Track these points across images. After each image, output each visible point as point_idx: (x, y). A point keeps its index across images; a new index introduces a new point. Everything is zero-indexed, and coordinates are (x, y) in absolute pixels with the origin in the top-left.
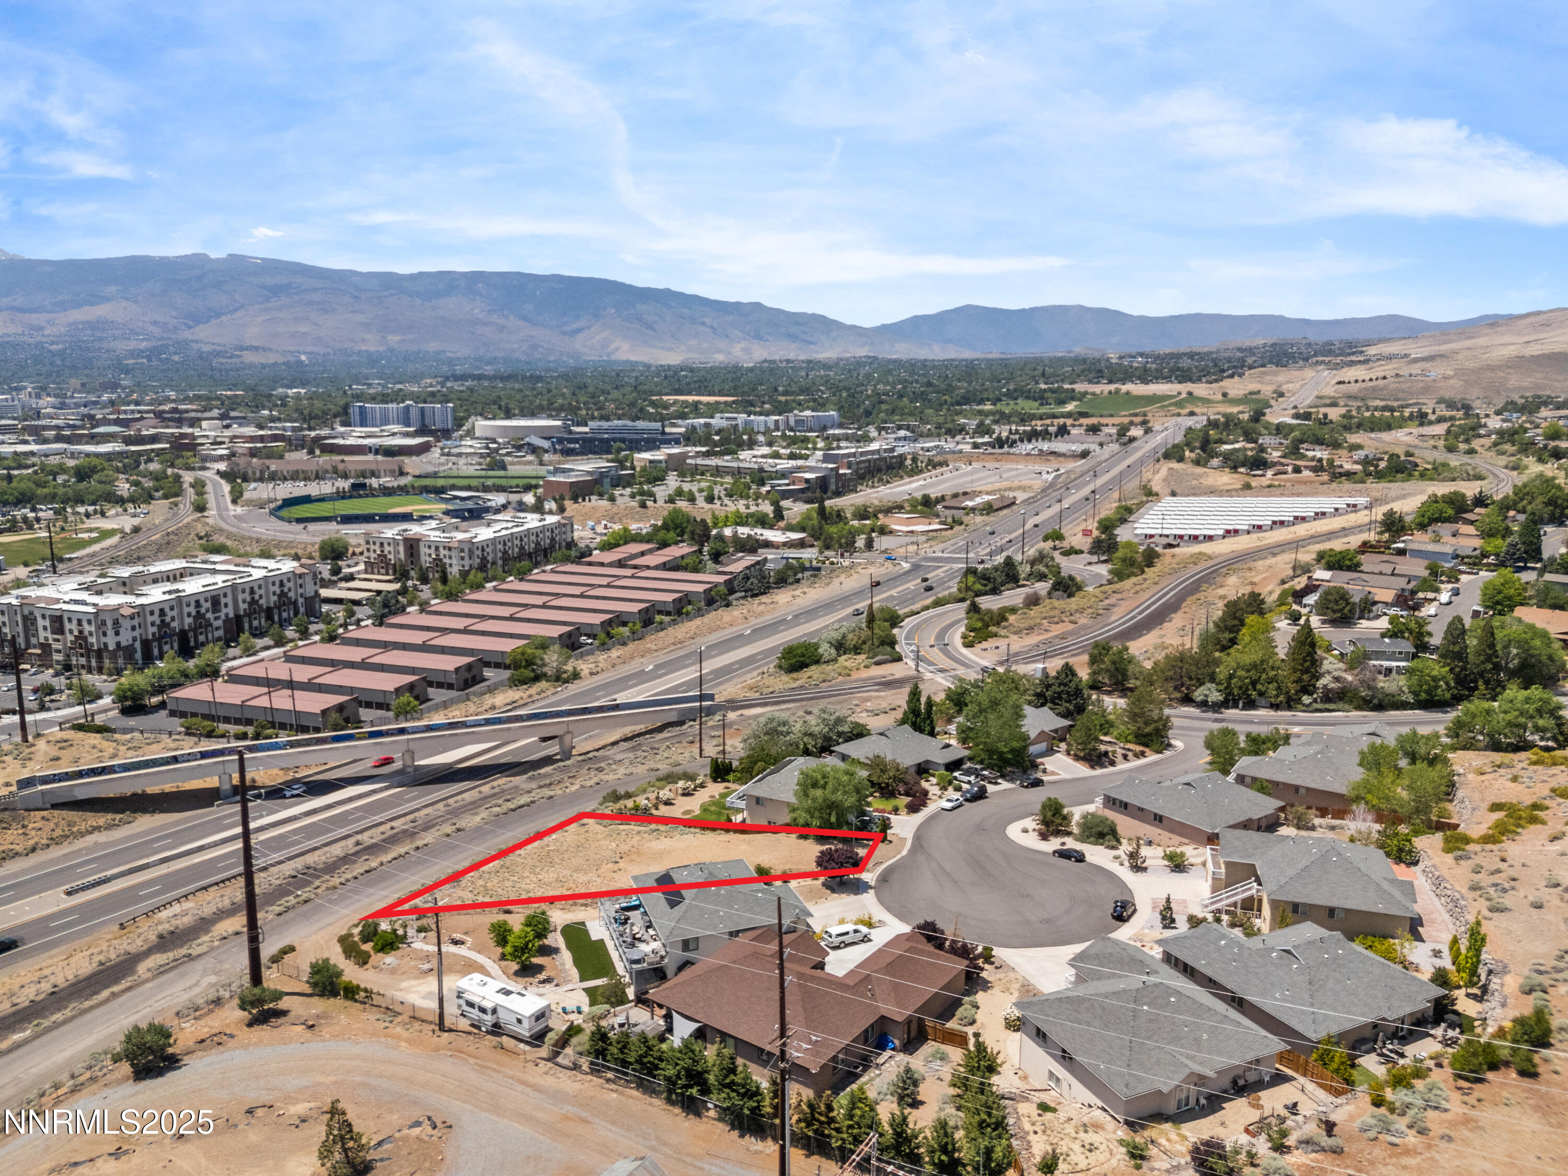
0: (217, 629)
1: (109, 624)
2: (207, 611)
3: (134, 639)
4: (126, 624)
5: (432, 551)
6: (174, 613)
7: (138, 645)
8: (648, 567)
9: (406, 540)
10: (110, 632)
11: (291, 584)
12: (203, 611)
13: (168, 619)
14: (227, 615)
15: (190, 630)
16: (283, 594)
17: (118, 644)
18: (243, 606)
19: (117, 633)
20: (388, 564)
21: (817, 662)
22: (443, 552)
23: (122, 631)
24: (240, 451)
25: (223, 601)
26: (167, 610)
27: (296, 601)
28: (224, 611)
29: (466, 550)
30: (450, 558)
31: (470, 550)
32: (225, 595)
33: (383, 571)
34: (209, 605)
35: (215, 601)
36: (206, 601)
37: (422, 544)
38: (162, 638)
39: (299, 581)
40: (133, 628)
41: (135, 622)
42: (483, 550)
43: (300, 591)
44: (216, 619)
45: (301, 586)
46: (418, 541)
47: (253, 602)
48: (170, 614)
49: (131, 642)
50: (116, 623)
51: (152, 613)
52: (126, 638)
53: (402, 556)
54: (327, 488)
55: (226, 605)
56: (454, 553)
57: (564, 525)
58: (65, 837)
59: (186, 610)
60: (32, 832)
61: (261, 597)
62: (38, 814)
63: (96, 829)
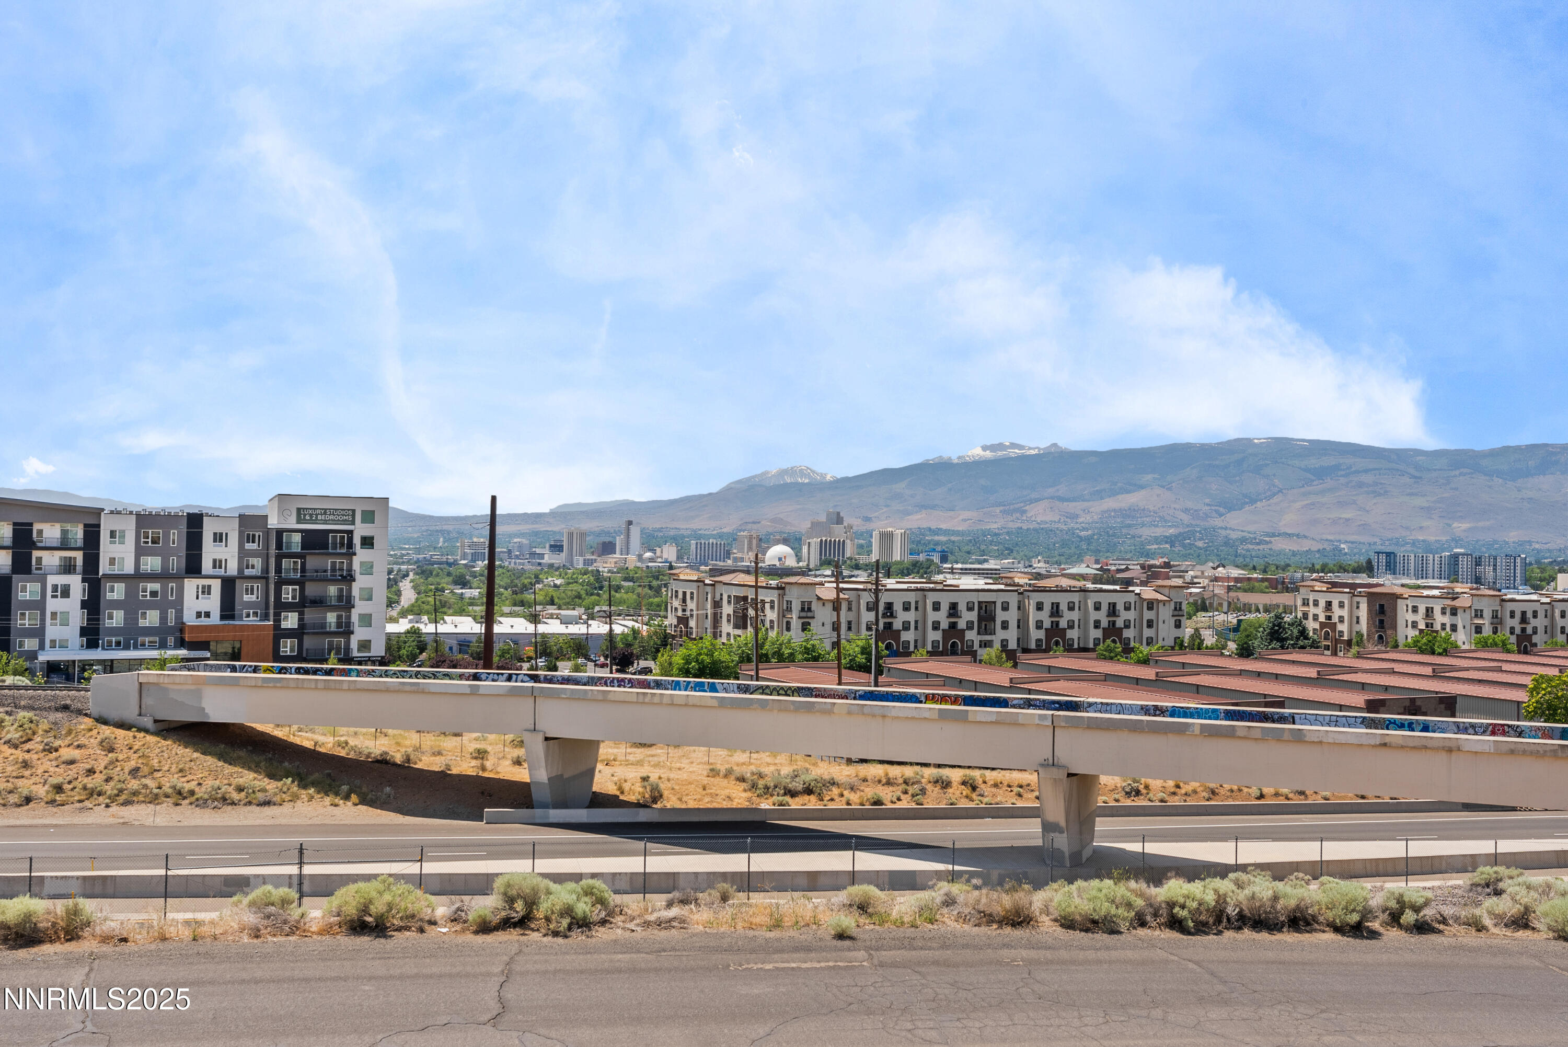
1: (796, 607)
2: (970, 626)
4: (823, 615)
6: (911, 616)
9: (1372, 597)
10: (796, 623)
11: (1131, 615)
12: (962, 624)
13: (897, 625)
14: (1004, 643)
16: (1112, 631)
19: (805, 627)
23: (814, 625)
25: (1000, 616)
26: (898, 608)
28: (1000, 634)
30: (1454, 628)
32: (1005, 607)
34: (973, 616)
35: (986, 614)
36: (970, 609)
37: (1401, 605)
39: (1148, 615)
40: (836, 627)
42: (1524, 620)
43: (1147, 633)
44: (986, 644)
45: (1150, 624)
46: (1395, 598)
47: (1055, 631)
48: (902, 617)
50: (806, 608)
51: (871, 607)
53: (1363, 627)
55: (1005, 625)
58: (92, 793)
59: (932, 616)
60: (45, 764)
61: (1071, 626)
62: (107, 731)
63: (180, 795)
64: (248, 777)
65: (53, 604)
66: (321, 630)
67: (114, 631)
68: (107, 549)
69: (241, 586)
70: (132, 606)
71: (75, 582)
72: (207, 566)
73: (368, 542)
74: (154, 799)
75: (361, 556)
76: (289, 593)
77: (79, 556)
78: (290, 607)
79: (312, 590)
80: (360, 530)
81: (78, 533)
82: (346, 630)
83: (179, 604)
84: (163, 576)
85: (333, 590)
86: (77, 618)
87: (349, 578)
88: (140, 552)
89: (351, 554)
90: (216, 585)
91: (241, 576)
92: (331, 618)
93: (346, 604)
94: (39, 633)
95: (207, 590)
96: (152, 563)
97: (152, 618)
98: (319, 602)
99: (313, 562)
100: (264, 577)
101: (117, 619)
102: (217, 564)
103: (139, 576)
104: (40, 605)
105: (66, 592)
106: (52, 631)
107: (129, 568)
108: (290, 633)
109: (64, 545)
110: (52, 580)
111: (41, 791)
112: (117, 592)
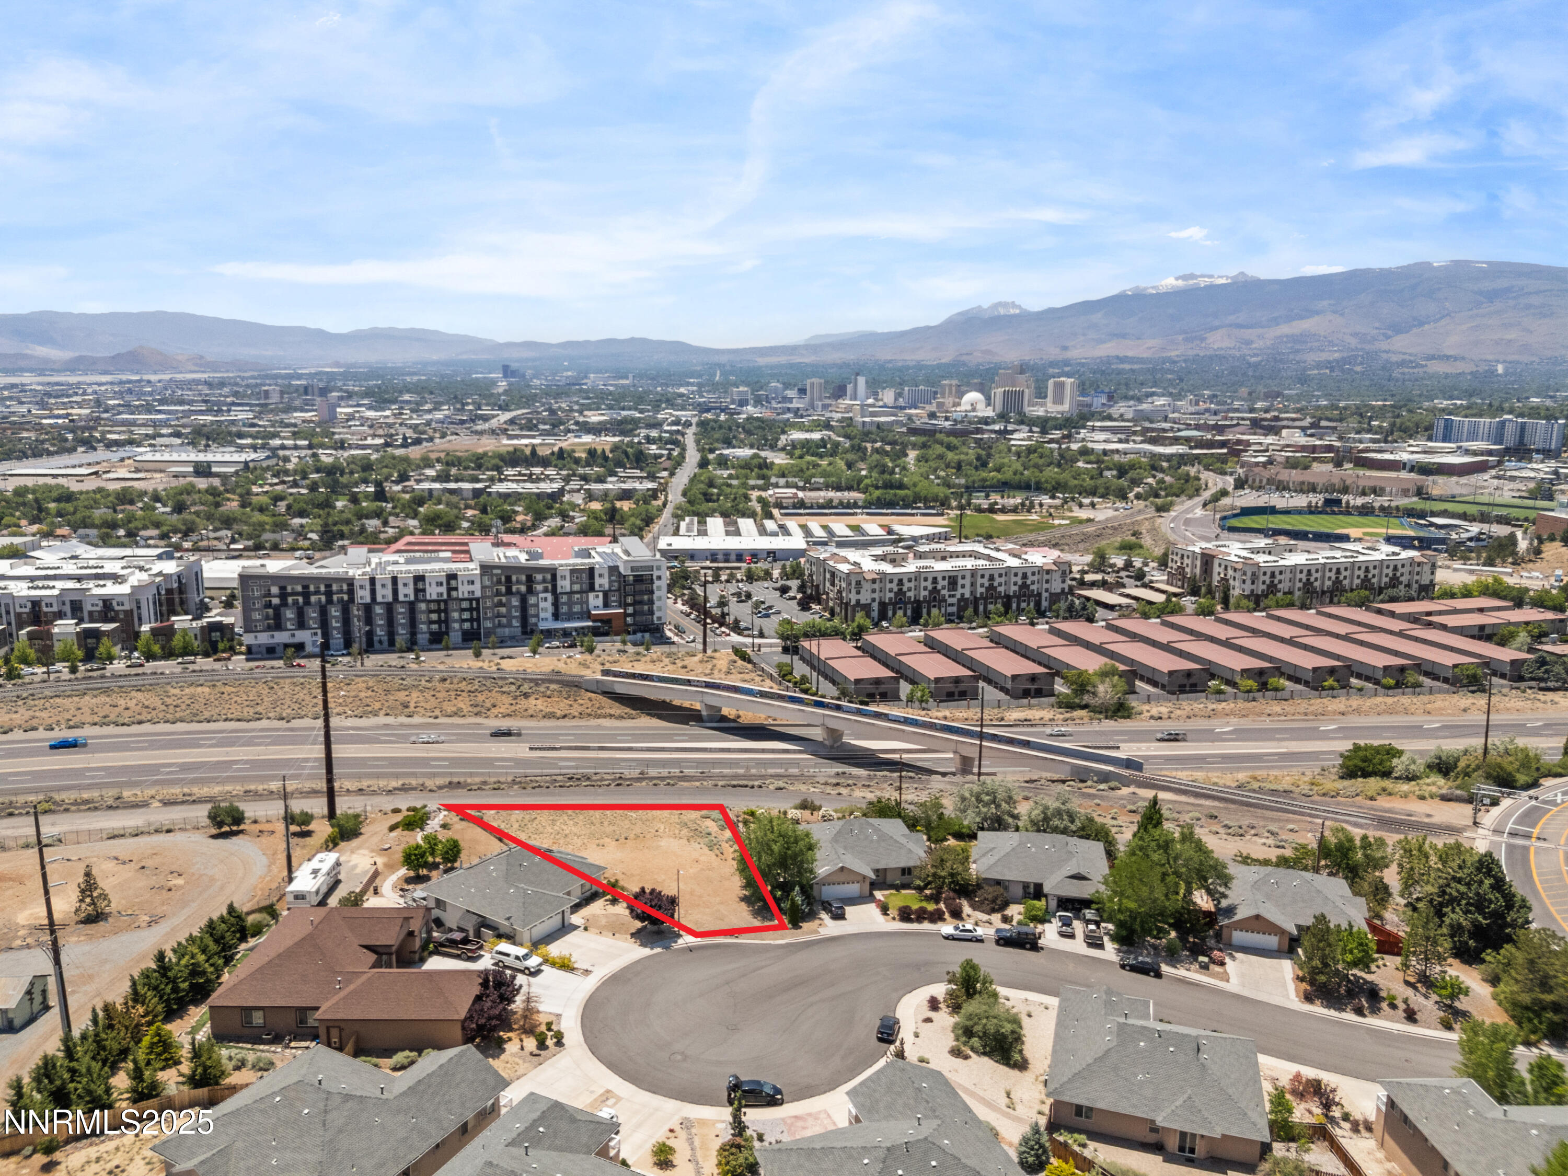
0: (952, 605)
1: (853, 583)
2: (944, 588)
3: (874, 600)
4: (866, 586)
5: (1222, 570)
6: (912, 585)
7: (875, 606)
8: (1444, 627)
9: (1203, 554)
10: (854, 591)
11: (1035, 578)
12: (939, 587)
13: (905, 589)
14: (963, 595)
15: (925, 601)
16: (1024, 586)
17: (858, 601)
18: (980, 590)
19: (858, 593)
20: (1184, 577)
21: (1386, 774)
22: (1230, 572)
23: (862, 591)
24: (1279, 459)
25: (960, 582)
26: (905, 581)
27: (1039, 595)
28: (960, 591)
29: (1249, 574)
30: (1235, 579)
31: (1254, 574)
32: (963, 577)
33: (1180, 583)
34: (946, 583)
35: (952, 580)
36: (944, 578)
37: (1216, 562)
38: (897, 603)
39: (1046, 577)
40: (874, 591)
41: (876, 586)
42: (1273, 576)
43: (1045, 586)
44: (952, 596)
45: (1047, 582)
46: (1213, 557)
47: (991, 588)
48: (907, 585)
49: (869, 601)
50: (858, 583)
51: (891, 581)
52: (865, 597)
53: (1198, 571)
54: (1301, 501)
55: (963, 586)
56: (1238, 575)
57: (1419, 564)
58: (589, 715)
59: (923, 584)
60: (576, 706)
61: (1000, 585)
62: (589, 694)
63: (611, 716)
64: (628, 710)
65: (542, 605)
66: (642, 613)
67: (564, 614)
68: (560, 583)
69: (610, 594)
70: (570, 604)
71: (549, 596)
72: (597, 587)
73: (659, 578)
74: (605, 717)
75: (657, 583)
76: (629, 600)
77: (550, 586)
78: (630, 605)
79: (638, 598)
80: (656, 573)
81: (549, 577)
82: (651, 613)
83: (587, 602)
84: (580, 592)
85: (646, 597)
86: (551, 609)
87: (652, 592)
88: (572, 583)
89: (652, 582)
90: (601, 594)
91: (610, 590)
92: (646, 608)
93: (651, 602)
94: (537, 616)
95: (597, 596)
96: (576, 587)
97: (577, 608)
98: (641, 603)
99: (638, 587)
100: (619, 590)
101: (564, 609)
102: (600, 586)
103: (572, 593)
104: (537, 605)
105: (546, 599)
106: (542, 615)
107: (568, 590)
108: (630, 615)
109: (544, 581)
110: (541, 595)
111: (576, 714)
112: (564, 599)
